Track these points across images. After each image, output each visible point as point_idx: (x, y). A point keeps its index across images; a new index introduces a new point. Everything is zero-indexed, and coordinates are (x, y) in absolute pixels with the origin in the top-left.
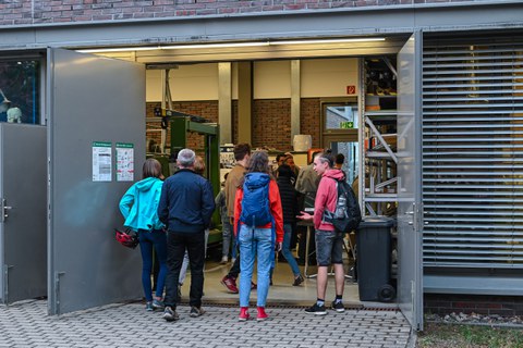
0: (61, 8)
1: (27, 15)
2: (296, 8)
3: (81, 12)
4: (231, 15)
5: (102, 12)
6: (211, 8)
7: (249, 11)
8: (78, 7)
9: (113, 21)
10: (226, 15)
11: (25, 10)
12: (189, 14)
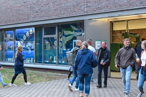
0: (91, 10)
1: (85, 12)
2: (144, 6)
3: (96, 10)
4: (128, 9)
5: (100, 10)
6: (124, 7)
7: (133, 7)
8: (95, 9)
9: (102, 12)
10: (127, 9)
11: (84, 11)
12: (119, 9)
